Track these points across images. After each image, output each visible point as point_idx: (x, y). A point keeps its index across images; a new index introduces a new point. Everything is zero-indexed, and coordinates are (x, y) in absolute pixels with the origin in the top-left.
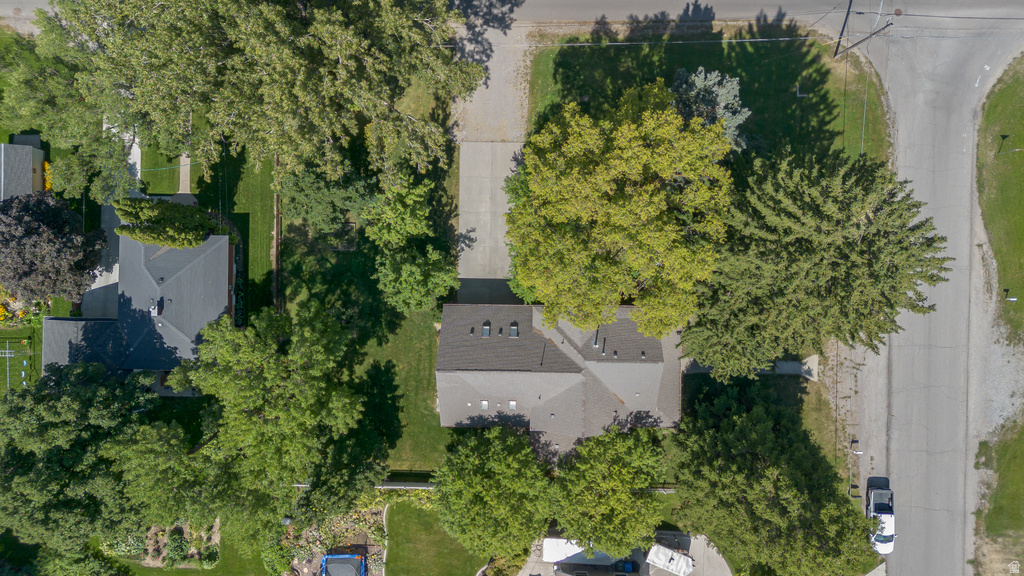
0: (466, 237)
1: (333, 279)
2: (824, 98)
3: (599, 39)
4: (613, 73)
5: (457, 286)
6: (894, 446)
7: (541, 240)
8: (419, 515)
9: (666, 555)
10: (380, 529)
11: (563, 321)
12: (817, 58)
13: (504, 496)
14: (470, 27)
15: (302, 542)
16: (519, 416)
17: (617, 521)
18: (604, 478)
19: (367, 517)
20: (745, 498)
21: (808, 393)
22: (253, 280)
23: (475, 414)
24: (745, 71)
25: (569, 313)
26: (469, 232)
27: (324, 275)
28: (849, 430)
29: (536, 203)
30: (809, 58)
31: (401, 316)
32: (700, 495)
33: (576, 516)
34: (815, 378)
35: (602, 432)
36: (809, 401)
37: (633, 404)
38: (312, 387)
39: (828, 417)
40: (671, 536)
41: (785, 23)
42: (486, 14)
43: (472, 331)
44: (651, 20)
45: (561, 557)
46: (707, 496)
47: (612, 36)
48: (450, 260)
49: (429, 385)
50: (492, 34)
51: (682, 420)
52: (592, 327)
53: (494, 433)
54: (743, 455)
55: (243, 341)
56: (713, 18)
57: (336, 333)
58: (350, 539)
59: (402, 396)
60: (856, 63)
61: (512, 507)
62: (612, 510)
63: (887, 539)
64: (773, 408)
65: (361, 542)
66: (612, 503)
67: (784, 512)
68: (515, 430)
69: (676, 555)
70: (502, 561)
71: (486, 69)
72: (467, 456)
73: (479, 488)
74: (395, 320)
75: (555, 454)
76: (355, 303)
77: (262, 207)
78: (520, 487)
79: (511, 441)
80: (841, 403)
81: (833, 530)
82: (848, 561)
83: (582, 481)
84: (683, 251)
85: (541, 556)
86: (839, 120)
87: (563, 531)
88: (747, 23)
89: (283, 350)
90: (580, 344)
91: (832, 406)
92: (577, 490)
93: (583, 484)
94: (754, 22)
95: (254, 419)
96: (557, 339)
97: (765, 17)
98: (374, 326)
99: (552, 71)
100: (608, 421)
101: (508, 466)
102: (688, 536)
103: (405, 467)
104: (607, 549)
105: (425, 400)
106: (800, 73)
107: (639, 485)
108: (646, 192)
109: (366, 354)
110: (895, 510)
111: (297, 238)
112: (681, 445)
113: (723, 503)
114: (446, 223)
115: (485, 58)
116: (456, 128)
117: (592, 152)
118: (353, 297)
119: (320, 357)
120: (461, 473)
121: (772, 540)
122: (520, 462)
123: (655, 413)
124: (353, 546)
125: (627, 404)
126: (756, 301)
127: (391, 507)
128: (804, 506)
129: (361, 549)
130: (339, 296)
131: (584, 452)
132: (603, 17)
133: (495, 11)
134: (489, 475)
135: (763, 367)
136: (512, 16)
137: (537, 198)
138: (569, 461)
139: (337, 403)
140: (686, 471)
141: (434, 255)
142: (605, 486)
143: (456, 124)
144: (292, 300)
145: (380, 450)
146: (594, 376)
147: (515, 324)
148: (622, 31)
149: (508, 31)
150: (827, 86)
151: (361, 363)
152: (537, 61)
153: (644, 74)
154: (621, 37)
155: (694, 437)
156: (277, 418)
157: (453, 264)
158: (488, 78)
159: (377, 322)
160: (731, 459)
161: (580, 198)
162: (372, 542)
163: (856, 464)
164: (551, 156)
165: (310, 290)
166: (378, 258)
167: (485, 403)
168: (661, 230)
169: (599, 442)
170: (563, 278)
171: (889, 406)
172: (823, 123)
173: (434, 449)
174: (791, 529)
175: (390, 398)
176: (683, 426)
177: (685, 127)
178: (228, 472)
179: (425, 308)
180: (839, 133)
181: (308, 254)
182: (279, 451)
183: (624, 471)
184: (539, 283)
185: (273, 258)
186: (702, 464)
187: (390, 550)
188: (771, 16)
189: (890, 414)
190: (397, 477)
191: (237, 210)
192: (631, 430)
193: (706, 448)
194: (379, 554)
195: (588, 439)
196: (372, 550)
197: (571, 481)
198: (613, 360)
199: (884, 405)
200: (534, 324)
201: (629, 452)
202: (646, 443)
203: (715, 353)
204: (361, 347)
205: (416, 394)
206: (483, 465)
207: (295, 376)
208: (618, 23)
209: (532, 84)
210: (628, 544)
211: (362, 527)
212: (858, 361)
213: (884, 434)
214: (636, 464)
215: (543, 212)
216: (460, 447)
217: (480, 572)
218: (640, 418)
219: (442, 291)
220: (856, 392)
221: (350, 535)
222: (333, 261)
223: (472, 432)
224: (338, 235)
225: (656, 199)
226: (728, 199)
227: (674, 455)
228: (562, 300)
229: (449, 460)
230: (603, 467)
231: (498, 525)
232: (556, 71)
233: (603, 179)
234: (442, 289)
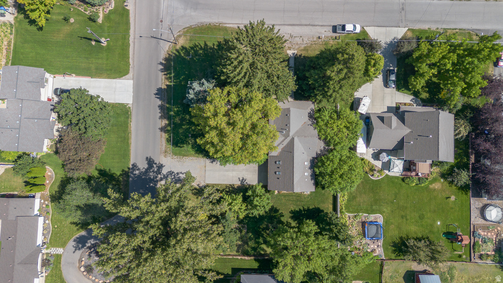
0: (242, 182)
1: (258, 234)
2: (192, 48)
3: (168, 130)
4: (181, 125)
5: (261, 184)
6: (321, 24)
7: (247, 151)
8: (350, 201)
9: (362, 107)
10: (355, 216)
11: (275, 144)
12: (177, 51)
13: (340, 166)
14: (161, 179)
15: (361, 248)
16: (311, 161)
17: (349, 125)
18: (333, 130)
19: (351, 221)
20: (338, 81)
21: (301, 54)
22: (258, 266)
23: (310, 178)
24: (181, 76)
25: (272, 142)
26: (240, 180)
27: (256, 238)
28: (315, 39)
29: (234, 153)
30: (177, 53)
31: (272, 207)
32: (338, 95)
33: (347, 140)
34: (296, 52)
35: (316, 130)
36: (304, 54)
37: (306, 118)
38: (300, 237)
39: (310, 47)
40: (355, 105)
41: (164, 62)
42: (156, 174)
43: (278, 178)
44: (161, 111)
45: (364, 146)
46: (338, 93)
47: (166, 126)
48: (251, 187)
49: (299, 196)
50: (165, 171)
51: (311, 101)
52: (278, 134)
53: (317, 170)
54: (323, 81)
55: (283, 263)
56: (161, 88)
57: (279, 231)
58: (360, 228)
59: (303, 207)
60: (180, 36)
61: (344, 164)
62: (345, 127)
63: (355, 26)
64: (306, 68)
65: (361, 224)
66: (342, 127)
67: (341, 70)
68: (316, 162)
69: (362, 103)
70: (367, 168)
71: (177, 173)
72: (326, 181)
73: (337, 176)
74: (274, 210)
75: (324, 148)
76: (267, 226)
77: (229, 262)
78: (337, 161)
79: (320, 164)
80: (305, 42)
81: (346, 56)
82: (356, 51)
83: (334, 138)
84: (253, 103)
85: (364, 154)
86: (200, 43)
87: (353, 145)
88: (164, 76)
89: (286, 248)
90: (283, 138)
91: (306, 45)
92: (337, 140)
93: (335, 137)
94: (163, 73)
95: (312, 258)
96: (282, 146)
97: (161, 69)
98: (276, 218)
99: (179, 148)
100: (312, 128)
101: (329, 165)
102: (355, 99)
103: (331, 206)
104: (359, 128)
105: (305, 198)
106: (183, 57)
107: (335, 117)
108: (233, 115)
109: (287, 222)
110: (344, 24)
111: (241, 249)
112: (320, 101)
113: (341, 88)
114: (236, 189)
115: (174, 174)
116: (200, 185)
117: (217, 134)
118: (265, 226)
119: (289, 234)
120: (332, 183)
121: (352, 73)
122: (327, 161)
123: (309, 110)
124: (362, 227)
125: (306, 121)
126: (268, 77)
127: (347, 212)
128: (339, 64)
129: (363, 224)
130: (264, 232)
131: (323, 137)
132: (159, 129)
133: (156, 170)
134: (332, 172)
135: (292, 74)
136: (158, 163)
137: (232, 153)
138: (327, 143)
139: (306, 230)
140: (330, 100)
141: (250, 193)
142: (336, 129)
143: (198, 185)
144: (266, 251)
145: (324, 216)
146: (295, 133)
147: (276, 162)
148: (165, 122)
149: (163, 165)
150: (188, 47)
151: (290, 224)
152: (175, 154)
153: (181, 114)
154: (167, 122)
155: (317, 97)
156: (311, 250)
157: (253, 186)
158: (181, 173)
159: (275, 217)
160: (325, 85)
161: (234, 138)
162: (361, 219)
163: (327, 37)
164: (218, 148)
165: (262, 244)
166: (250, 215)
167: (306, 174)
168: (246, 111)
169: (320, 131)
170: (261, 143)
171: (306, 25)
172: (201, 49)
173: (324, 194)
174: (347, 67)
175: (304, 212)
176: (314, 101)
177: (211, 102)
178: (332, 271)
179: (270, 196)
180: (205, 43)
181: (248, 244)
182: (323, 250)
183: (330, 122)
184: (262, 152)
185: (249, 258)
186: (327, 95)
187: (363, 212)
188: (161, 67)
189: (309, 25)
190: (335, 209)
191: (230, 273)
192: (315, 119)
193: (321, 93)
194: (365, 217)
195: (319, 135)
196: (364, 219)
197: (334, 142)
198: (289, 126)
199: (306, 27)
200: (276, 155)
201: (323, 120)
202: (320, 114)
203: (286, 90)
204: (284, 223)
205: (303, 201)
206: (328, 174)
207: (296, 243)
208: (162, 123)
209: (184, 155)
210: (358, 121)
211: (355, 223)
212: (289, 36)
213: (316, 27)
214: (328, 118)
215: (237, 151)
216: (322, 183)
217: (371, 177)
218: (311, 116)
219: (263, 190)
220: (301, 37)
221: (358, 228)
222: (251, 234)
223: (317, 179)
224: (241, 231)
225: (235, 112)
226: (234, 88)
227: (324, 103)
228: (268, 144)
229: (327, 187)
230: (329, 130)
231: (351, 169)
232: (179, 147)
233: (228, 130)
234: (262, 190)
